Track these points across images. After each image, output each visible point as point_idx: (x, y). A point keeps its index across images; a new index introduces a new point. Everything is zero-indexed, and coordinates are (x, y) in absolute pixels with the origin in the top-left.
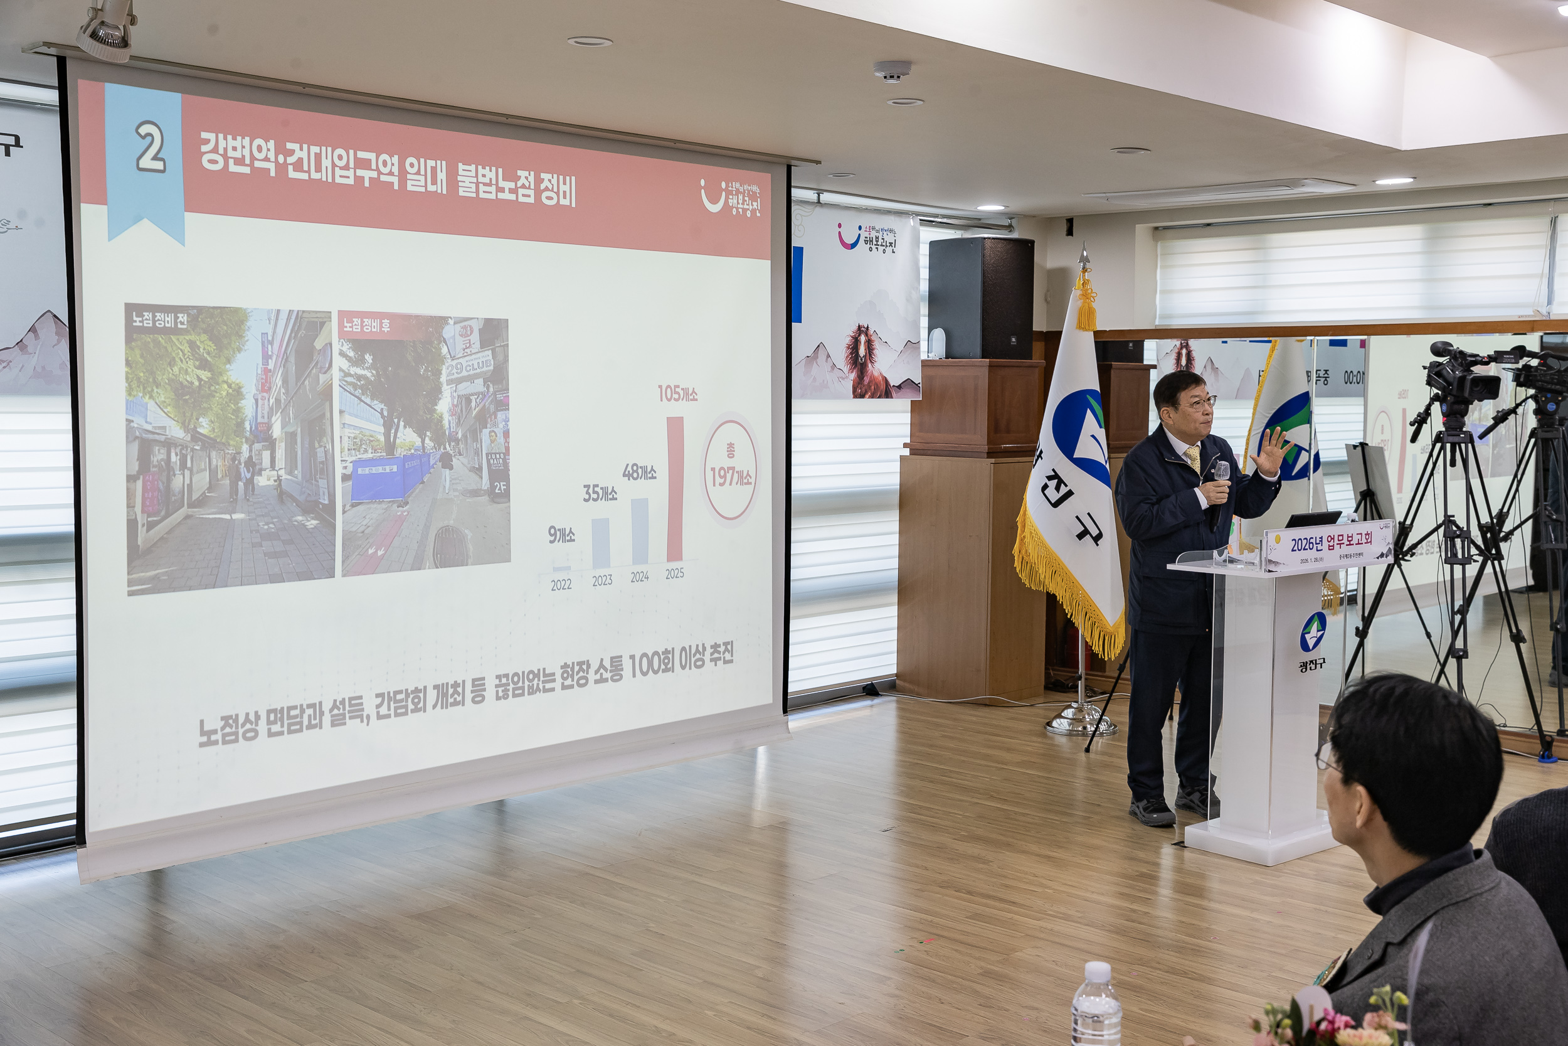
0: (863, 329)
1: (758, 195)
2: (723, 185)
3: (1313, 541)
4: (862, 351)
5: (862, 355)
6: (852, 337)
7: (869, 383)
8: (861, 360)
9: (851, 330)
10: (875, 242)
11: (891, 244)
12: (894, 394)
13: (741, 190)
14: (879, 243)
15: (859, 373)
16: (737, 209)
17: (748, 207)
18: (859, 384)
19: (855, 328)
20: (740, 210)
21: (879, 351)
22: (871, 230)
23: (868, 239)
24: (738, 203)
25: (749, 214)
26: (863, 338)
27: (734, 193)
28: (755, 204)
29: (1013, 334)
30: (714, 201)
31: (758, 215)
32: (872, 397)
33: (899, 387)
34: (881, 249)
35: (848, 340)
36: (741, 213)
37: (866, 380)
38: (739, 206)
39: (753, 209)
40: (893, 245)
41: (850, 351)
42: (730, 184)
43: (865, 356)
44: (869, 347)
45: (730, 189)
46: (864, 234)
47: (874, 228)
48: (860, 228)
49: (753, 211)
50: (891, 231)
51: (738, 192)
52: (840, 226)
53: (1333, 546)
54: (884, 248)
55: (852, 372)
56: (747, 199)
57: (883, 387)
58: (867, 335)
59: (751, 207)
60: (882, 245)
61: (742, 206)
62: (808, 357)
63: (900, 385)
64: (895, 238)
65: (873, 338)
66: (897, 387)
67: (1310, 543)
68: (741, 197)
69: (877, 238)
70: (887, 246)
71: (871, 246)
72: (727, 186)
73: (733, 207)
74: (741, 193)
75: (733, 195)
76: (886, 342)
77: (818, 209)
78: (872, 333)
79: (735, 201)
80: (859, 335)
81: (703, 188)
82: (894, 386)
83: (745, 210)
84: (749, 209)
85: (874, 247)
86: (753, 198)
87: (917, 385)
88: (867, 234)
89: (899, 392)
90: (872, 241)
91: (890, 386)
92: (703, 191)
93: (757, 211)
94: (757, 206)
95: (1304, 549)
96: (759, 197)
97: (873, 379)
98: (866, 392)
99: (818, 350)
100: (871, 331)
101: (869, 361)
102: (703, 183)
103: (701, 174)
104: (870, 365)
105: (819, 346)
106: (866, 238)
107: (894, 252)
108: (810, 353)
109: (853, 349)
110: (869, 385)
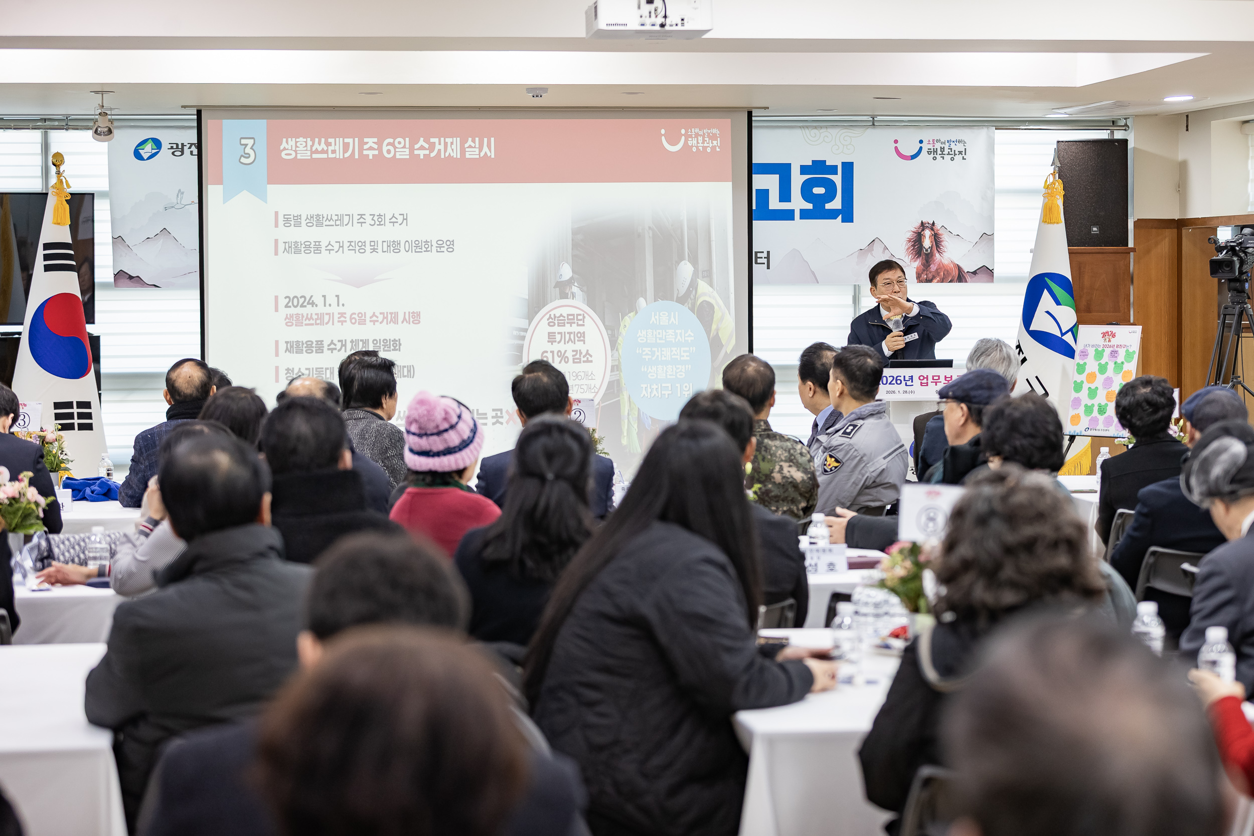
0: (927, 225)
1: (718, 136)
2: (683, 131)
3: (902, 378)
4: (927, 243)
5: (927, 247)
6: (914, 232)
7: (937, 270)
8: (927, 250)
9: (915, 225)
10: (939, 152)
11: (960, 153)
12: (968, 278)
13: (701, 133)
14: (946, 152)
15: (924, 261)
16: (697, 147)
17: (708, 145)
18: (924, 270)
19: (918, 224)
20: (701, 148)
21: (948, 242)
22: (935, 142)
23: (932, 150)
24: (698, 143)
25: (709, 150)
26: (927, 233)
27: (693, 136)
28: (715, 142)
29: (1095, 225)
30: (673, 143)
31: (718, 150)
32: (942, 281)
33: (975, 273)
34: (947, 158)
35: (909, 235)
36: (701, 150)
37: (933, 268)
38: (698, 145)
39: (712, 146)
40: (963, 153)
41: (911, 244)
42: (690, 130)
43: (931, 248)
44: (935, 240)
45: (690, 133)
46: (925, 147)
47: (937, 141)
48: (921, 142)
49: (713, 148)
50: (959, 142)
51: (697, 135)
52: (896, 142)
53: (927, 383)
54: (953, 156)
55: (915, 261)
56: (707, 139)
57: (955, 273)
58: (932, 229)
59: (711, 145)
60: (949, 154)
61: (702, 145)
62: (861, 250)
63: (976, 271)
64: (965, 147)
65: (940, 232)
66: (971, 272)
67: (897, 380)
68: (700, 139)
69: (942, 149)
70: (955, 154)
71: (935, 155)
72: (687, 131)
73: (692, 146)
74: (700, 135)
75: (692, 138)
76: (958, 235)
77: (870, 132)
78: (939, 228)
79: (696, 142)
80: (923, 230)
81: (663, 135)
82: (968, 272)
83: (705, 148)
84: (709, 147)
85: (938, 157)
86: (713, 137)
87: (991, 271)
88: (931, 146)
89: (973, 277)
90: (936, 152)
91: (964, 272)
92: (663, 138)
93: (717, 147)
94: (717, 144)
95: (890, 384)
96: (719, 137)
97: (941, 267)
98: (934, 277)
99: (873, 244)
100: (938, 226)
101: (936, 251)
102: (663, 131)
103: (662, 127)
104: (937, 255)
105: (874, 240)
106: (928, 149)
107: (964, 158)
108: (864, 246)
109: (915, 242)
110: (937, 272)
